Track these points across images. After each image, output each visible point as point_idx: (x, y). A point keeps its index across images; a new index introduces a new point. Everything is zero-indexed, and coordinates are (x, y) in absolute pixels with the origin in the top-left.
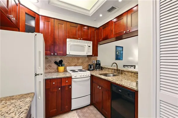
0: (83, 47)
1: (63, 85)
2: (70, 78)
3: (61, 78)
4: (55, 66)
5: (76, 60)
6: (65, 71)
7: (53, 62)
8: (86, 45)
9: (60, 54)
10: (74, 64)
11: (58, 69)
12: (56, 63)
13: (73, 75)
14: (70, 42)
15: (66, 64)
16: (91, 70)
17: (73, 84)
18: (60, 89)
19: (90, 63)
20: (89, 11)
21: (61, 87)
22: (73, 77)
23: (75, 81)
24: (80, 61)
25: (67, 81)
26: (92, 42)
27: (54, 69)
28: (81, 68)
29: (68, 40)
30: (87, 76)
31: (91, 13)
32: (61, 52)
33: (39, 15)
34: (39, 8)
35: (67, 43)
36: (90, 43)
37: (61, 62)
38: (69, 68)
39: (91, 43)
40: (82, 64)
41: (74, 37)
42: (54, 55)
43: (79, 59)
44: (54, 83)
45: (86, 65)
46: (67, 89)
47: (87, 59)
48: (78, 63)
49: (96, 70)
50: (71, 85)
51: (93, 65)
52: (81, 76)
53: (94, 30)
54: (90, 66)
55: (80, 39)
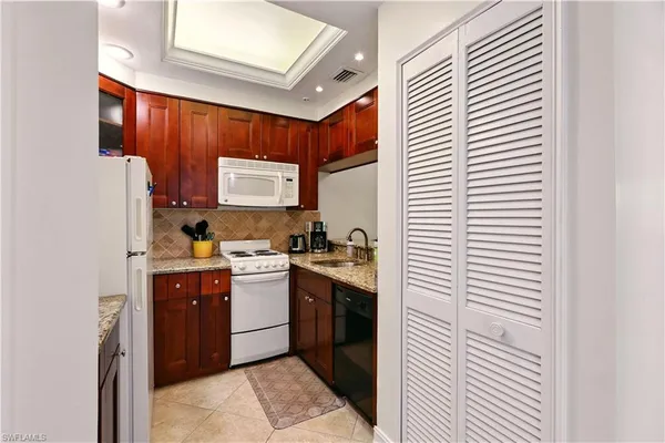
0: (269, 181)
1: (204, 292)
2: (226, 273)
3: (198, 273)
4: (185, 240)
5: (250, 222)
6: (216, 253)
7: (177, 227)
8: (279, 174)
9: (197, 202)
10: (245, 235)
11: (192, 248)
12: (186, 229)
13: (236, 264)
14: (228, 169)
15: (217, 233)
16: (296, 252)
17: (236, 290)
18: (195, 302)
19: (296, 232)
20: (284, 76)
21: (199, 298)
22: (235, 271)
23: (240, 283)
24: (264, 224)
25: (217, 282)
26: (297, 166)
27: (180, 249)
28: (265, 245)
29: (221, 160)
30: (279, 268)
31: (289, 82)
32: (200, 198)
33: (134, 90)
34: (134, 70)
35: (220, 169)
36: (293, 171)
37: (202, 227)
38: (226, 246)
39: (294, 169)
40: (269, 234)
41: (242, 151)
42: (180, 205)
43: (261, 218)
44: (178, 286)
45: (283, 236)
46: (216, 303)
47: (286, 218)
48: (256, 230)
49: (313, 252)
50: (229, 295)
51: (303, 236)
52: (259, 268)
53: (304, 129)
54: (294, 239)
55: (261, 159)
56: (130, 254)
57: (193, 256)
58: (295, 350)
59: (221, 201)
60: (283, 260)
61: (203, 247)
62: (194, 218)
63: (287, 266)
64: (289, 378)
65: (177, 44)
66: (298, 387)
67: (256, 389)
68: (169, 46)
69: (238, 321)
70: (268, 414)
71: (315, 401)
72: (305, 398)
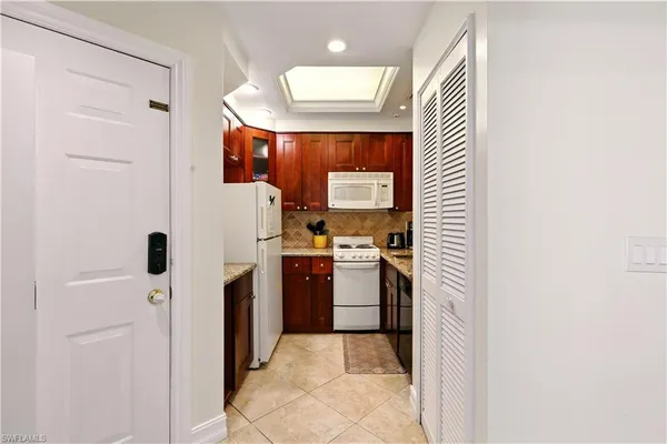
0: (367, 188)
1: (314, 272)
2: (330, 259)
3: (310, 258)
4: (307, 234)
5: (357, 222)
6: (329, 245)
7: (304, 225)
8: (375, 182)
9: (314, 207)
10: (353, 231)
11: (313, 241)
12: (310, 227)
13: (337, 253)
14: (335, 180)
15: (331, 230)
16: (394, 248)
17: (336, 273)
18: (307, 278)
19: (398, 230)
20: (373, 101)
21: (312, 276)
22: (336, 258)
23: (338, 267)
24: (368, 223)
25: (322, 265)
26: (392, 174)
27: (306, 241)
28: (369, 240)
29: (331, 175)
30: (371, 259)
31: (378, 106)
32: (315, 204)
33: (274, 133)
34: (273, 121)
35: (329, 182)
36: (388, 178)
37: (321, 224)
38: (337, 240)
39: (389, 176)
40: (372, 232)
41: (347, 166)
42: (302, 209)
43: (366, 218)
44: (297, 265)
45: (384, 235)
46: (322, 280)
47: (388, 218)
48: (362, 228)
50: (332, 276)
51: (401, 235)
52: (354, 257)
53: (400, 140)
54: (391, 236)
55: (361, 170)
56: (258, 240)
57: (313, 246)
58: (383, 329)
59: (330, 206)
60: (375, 253)
61: (320, 240)
62: (316, 219)
63: (378, 257)
64: (372, 346)
65: (296, 98)
66: (374, 353)
67: (345, 347)
68: (289, 101)
69: (339, 297)
70: (346, 363)
71: (383, 364)
72: (376, 361)
